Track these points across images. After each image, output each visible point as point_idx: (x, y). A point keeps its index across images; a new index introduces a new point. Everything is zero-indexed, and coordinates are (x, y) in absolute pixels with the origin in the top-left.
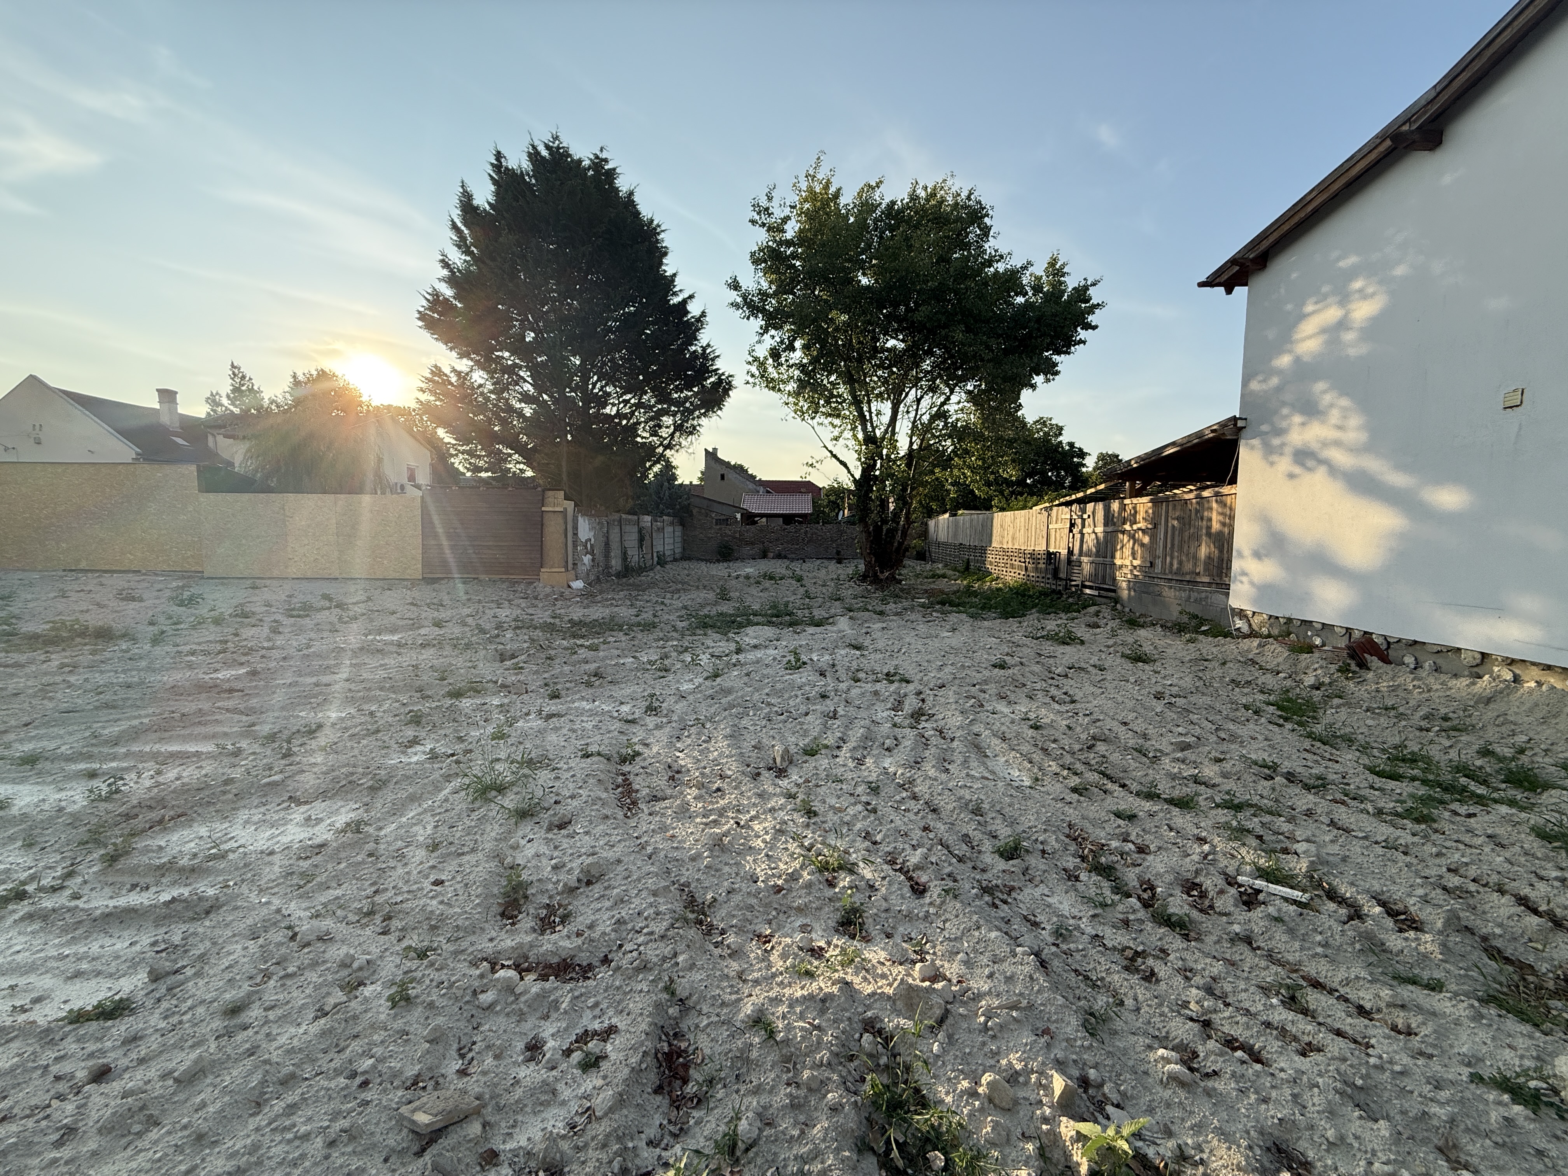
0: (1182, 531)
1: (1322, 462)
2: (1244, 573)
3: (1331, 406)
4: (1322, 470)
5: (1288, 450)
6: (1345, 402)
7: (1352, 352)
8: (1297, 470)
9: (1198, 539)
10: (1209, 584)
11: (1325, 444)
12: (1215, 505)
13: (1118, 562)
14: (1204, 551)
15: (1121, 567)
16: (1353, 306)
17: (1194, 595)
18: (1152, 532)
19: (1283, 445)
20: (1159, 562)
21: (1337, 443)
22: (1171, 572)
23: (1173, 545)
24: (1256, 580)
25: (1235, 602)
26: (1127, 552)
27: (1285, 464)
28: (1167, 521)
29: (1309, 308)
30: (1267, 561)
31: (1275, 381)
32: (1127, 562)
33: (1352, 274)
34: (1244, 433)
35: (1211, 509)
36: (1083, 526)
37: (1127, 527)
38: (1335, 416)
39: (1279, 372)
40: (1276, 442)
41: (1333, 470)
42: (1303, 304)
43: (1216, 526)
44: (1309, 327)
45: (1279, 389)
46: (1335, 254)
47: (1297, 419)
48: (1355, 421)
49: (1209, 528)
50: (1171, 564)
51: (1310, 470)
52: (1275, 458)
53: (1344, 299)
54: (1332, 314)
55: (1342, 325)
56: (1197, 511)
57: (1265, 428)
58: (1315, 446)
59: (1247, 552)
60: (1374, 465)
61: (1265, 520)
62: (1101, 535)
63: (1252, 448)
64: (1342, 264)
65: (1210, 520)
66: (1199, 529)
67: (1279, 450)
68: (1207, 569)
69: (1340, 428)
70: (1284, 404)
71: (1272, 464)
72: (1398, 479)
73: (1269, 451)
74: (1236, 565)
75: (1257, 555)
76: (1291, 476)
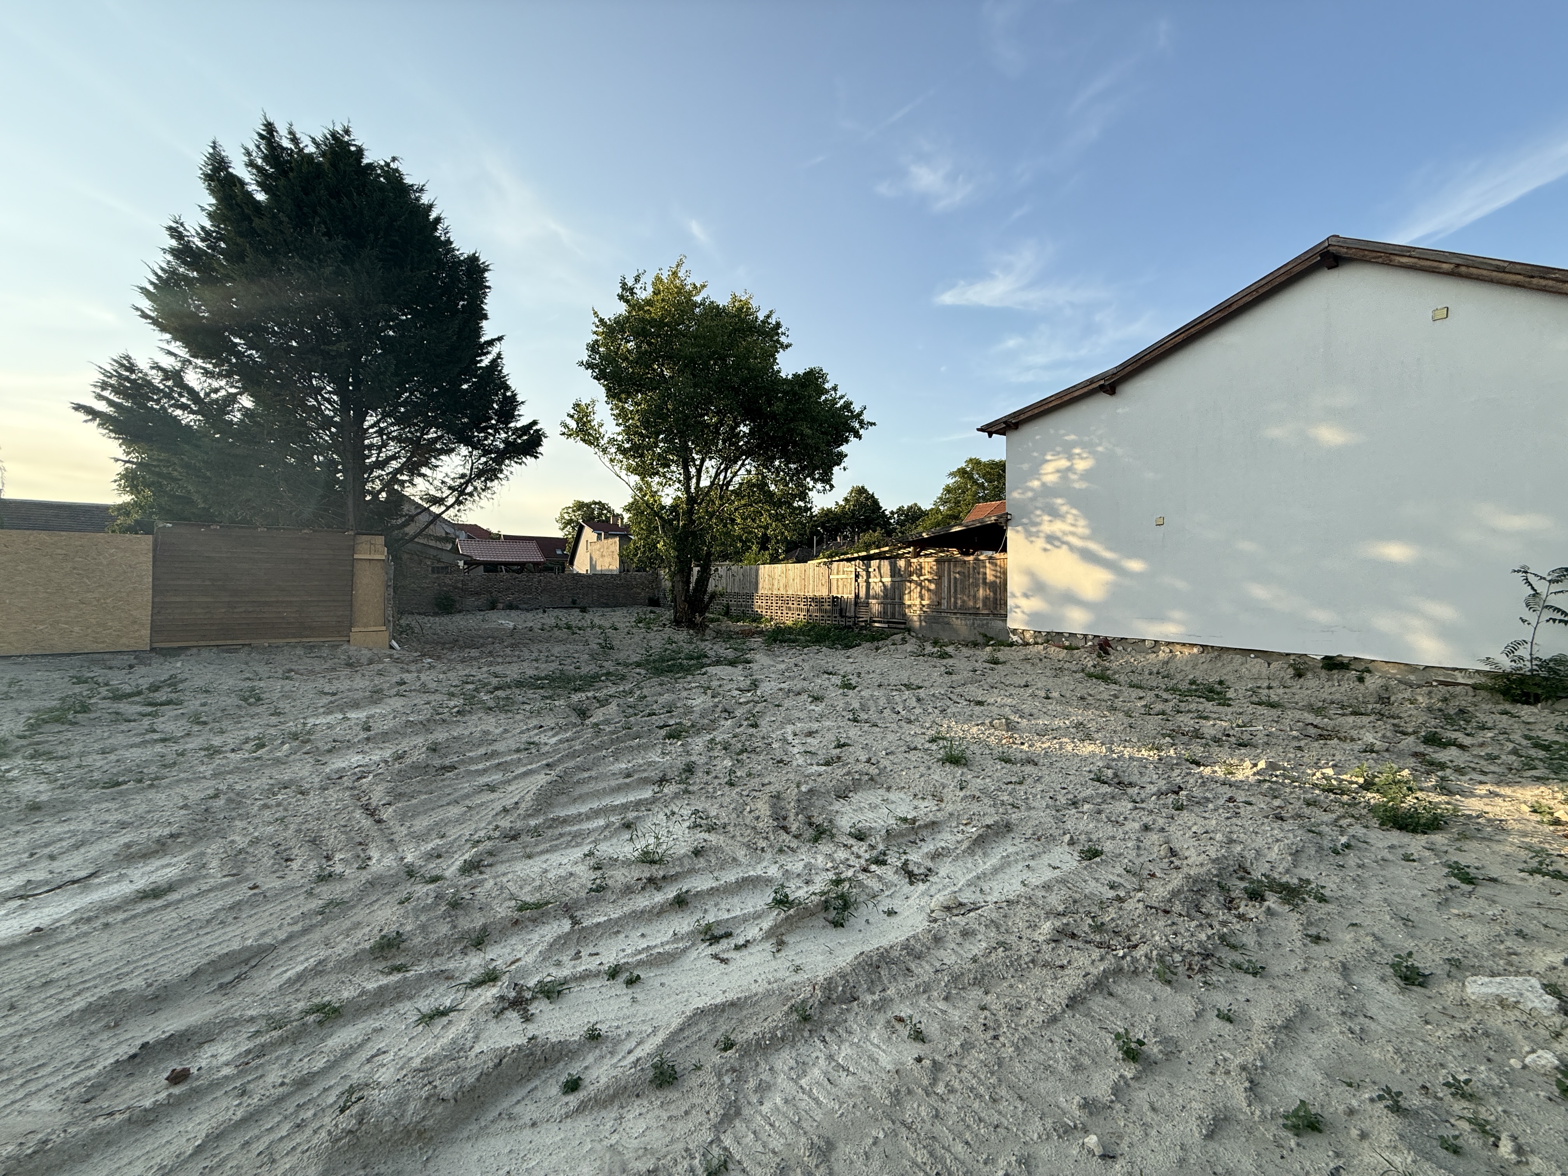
0: (962, 582)
1: (1064, 543)
2: (1017, 607)
3: (1067, 513)
4: (1065, 547)
5: (1042, 535)
6: (1074, 511)
7: (1077, 486)
8: (1049, 547)
9: (977, 586)
10: (988, 615)
11: (1065, 533)
12: (988, 565)
13: (908, 602)
14: (981, 593)
15: (910, 606)
16: (1075, 461)
17: (977, 622)
18: (938, 582)
19: (1038, 531)
20: (944, 602)
21: (1073, 534)
22: (955, 607)
23: (956, 591)
24: (1026, 610)
25: (1011, 624)
26: (915, 594)
27: (1040, 543)
28: (949, 575)
29: (1049, 457)
30: (1032, 599)
31: (1030, 494)
32: (917, 602)
33: (1074, 444)
34: (1009, 523)
35: (985, 567)
36: (868, 576)
37: (915, 578)
38: (1070, 519)
39: (1032, 489)
40: (1034, 529)
41: (1072, 548)
42: (1045, 454)
43: (990, 577)
44: (1049, 468)
45: (1032, 499)
46: (1062, 432)
47: (1046, 518)
48: (1082, 522)
49: (985, 579)
50: (956, 603)
51: (1058, 547)
52: (1033, 539)
53: (1070, 457)
54: (1063, 463)
55: (1070, 469)
56: (974, 568)
57: (1025, 521)
58: (1059, 534)
59: (1018, 594)
60: (1093, 546)
61: (1031, 574)
62: (889, 584)
63: (1017, 532)
64: (1067, 438)
65: (985, 574)
66: (977, 579)
67: (1037, 534)
68: (985, 604)
69: (1073, 525)
70: (1037, 508)
71: (1032, 542)
72: (1108, 555)
73: (1029, 535)
74: (1010, 602)
75: (1026, 596)
76: (1045, 550)
